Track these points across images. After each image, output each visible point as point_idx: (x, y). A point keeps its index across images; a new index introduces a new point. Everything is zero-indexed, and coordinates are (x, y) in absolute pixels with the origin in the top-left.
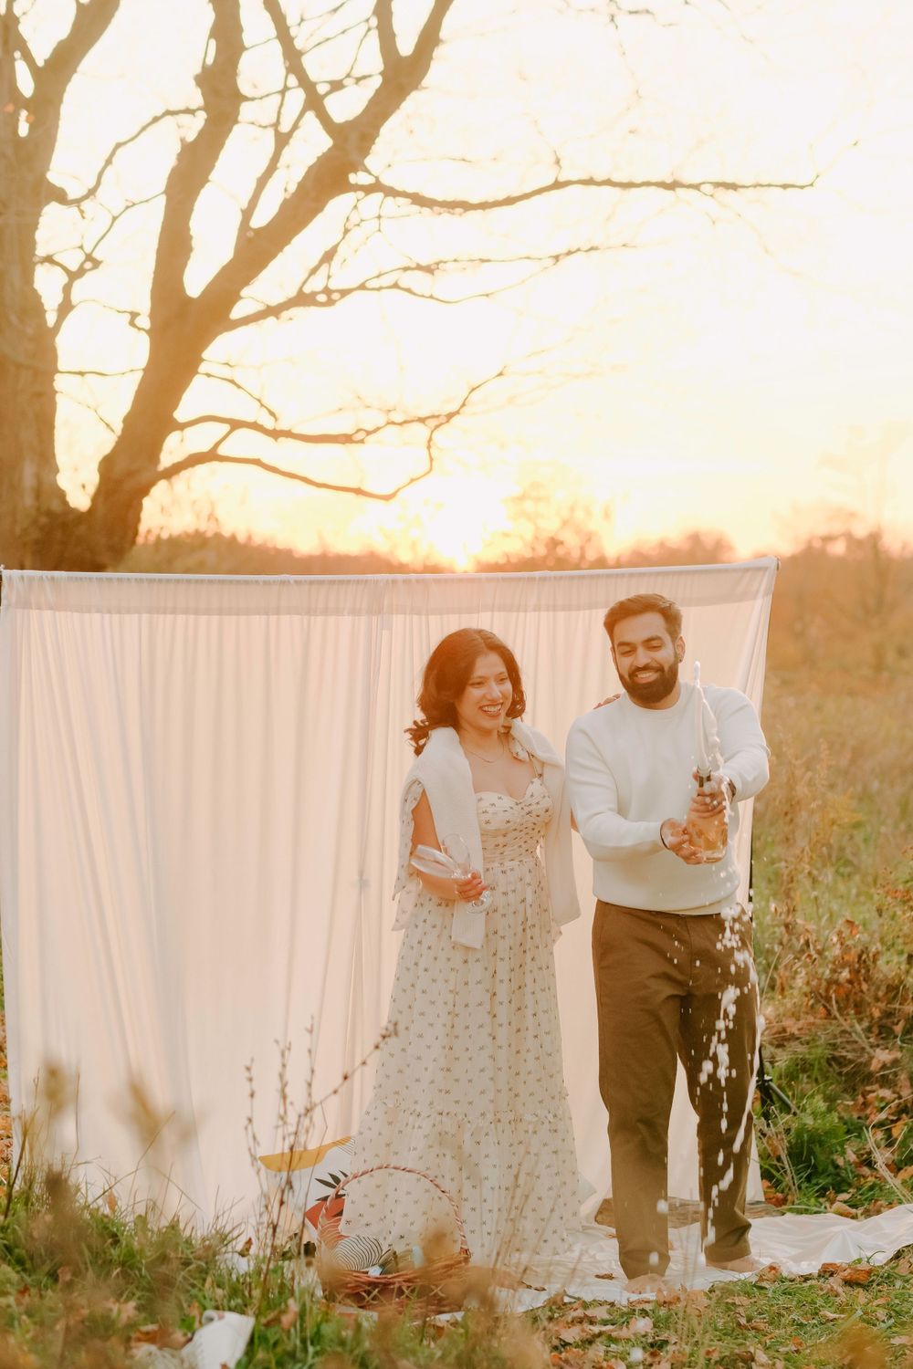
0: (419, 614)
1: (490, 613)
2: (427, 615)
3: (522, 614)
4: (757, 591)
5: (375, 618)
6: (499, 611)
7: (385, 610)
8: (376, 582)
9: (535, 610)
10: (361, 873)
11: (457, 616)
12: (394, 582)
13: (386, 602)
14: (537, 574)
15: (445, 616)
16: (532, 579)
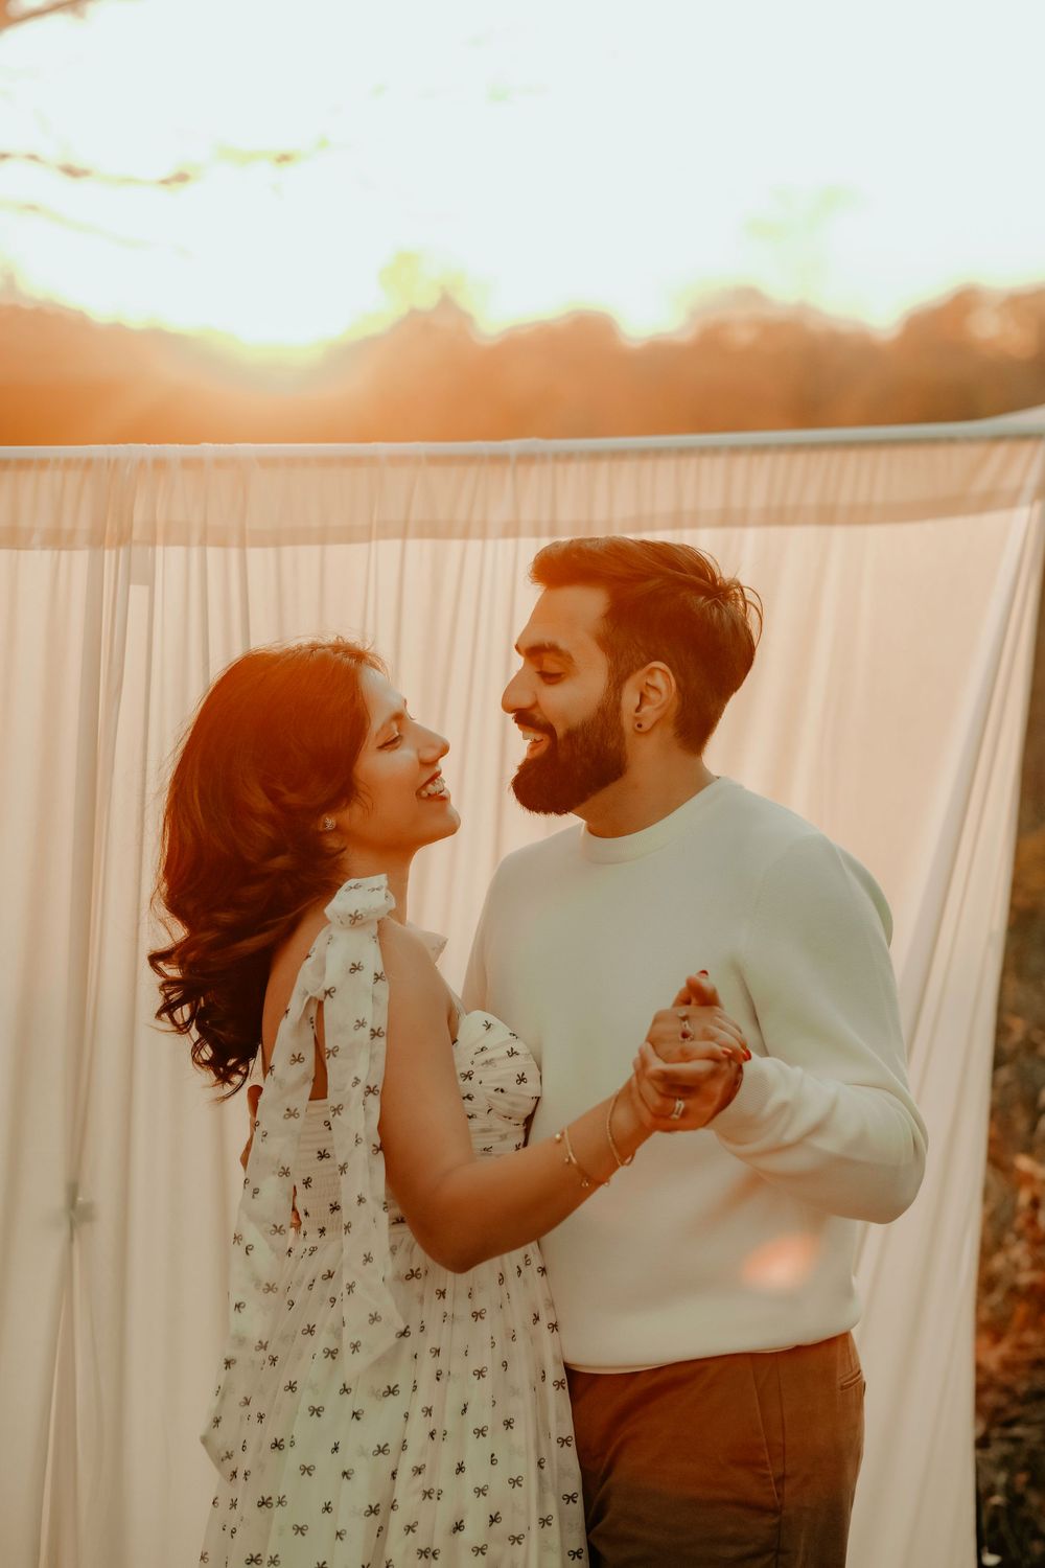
0: (223, 544)
1: (397, 543)
2: (242, 545)
3: (474, 545)
4: (1018, 491)
5: (109, 555)
6: (421, 535)
7: (136, 535)
8: (114, 465)
9: (505, 534)
10: (73, 1190)
11: (315, 549)
12: (160, 464)
13: (139, 516)
14: (513, 446)
15: (287, 551)
16: (499, 459)
